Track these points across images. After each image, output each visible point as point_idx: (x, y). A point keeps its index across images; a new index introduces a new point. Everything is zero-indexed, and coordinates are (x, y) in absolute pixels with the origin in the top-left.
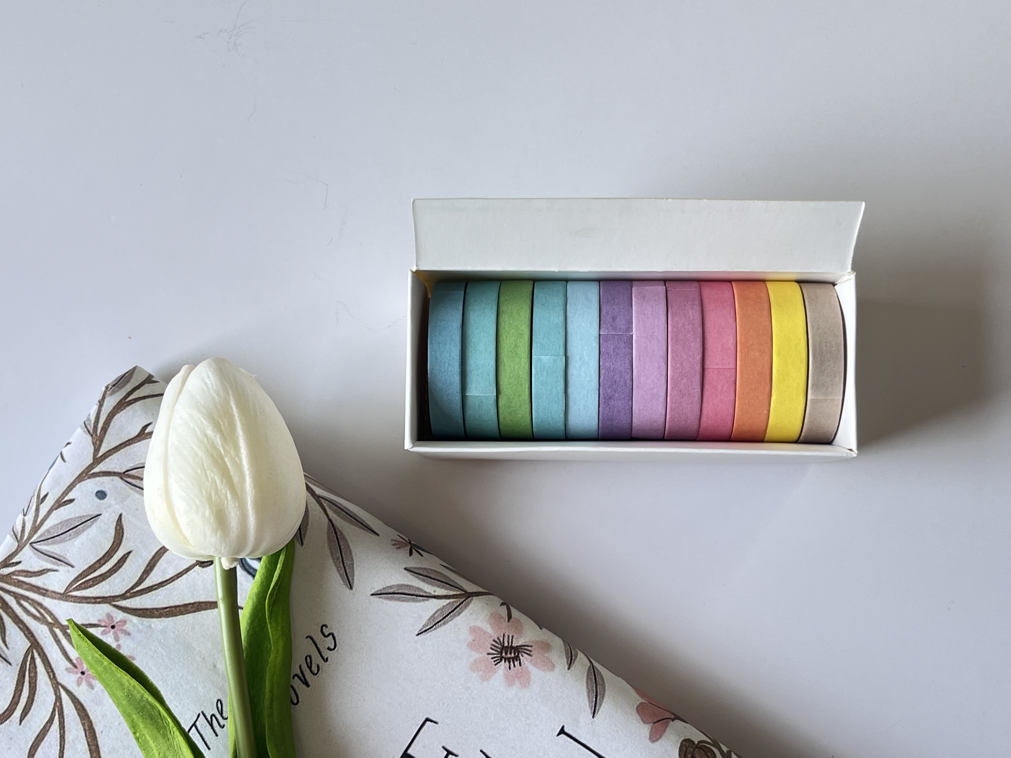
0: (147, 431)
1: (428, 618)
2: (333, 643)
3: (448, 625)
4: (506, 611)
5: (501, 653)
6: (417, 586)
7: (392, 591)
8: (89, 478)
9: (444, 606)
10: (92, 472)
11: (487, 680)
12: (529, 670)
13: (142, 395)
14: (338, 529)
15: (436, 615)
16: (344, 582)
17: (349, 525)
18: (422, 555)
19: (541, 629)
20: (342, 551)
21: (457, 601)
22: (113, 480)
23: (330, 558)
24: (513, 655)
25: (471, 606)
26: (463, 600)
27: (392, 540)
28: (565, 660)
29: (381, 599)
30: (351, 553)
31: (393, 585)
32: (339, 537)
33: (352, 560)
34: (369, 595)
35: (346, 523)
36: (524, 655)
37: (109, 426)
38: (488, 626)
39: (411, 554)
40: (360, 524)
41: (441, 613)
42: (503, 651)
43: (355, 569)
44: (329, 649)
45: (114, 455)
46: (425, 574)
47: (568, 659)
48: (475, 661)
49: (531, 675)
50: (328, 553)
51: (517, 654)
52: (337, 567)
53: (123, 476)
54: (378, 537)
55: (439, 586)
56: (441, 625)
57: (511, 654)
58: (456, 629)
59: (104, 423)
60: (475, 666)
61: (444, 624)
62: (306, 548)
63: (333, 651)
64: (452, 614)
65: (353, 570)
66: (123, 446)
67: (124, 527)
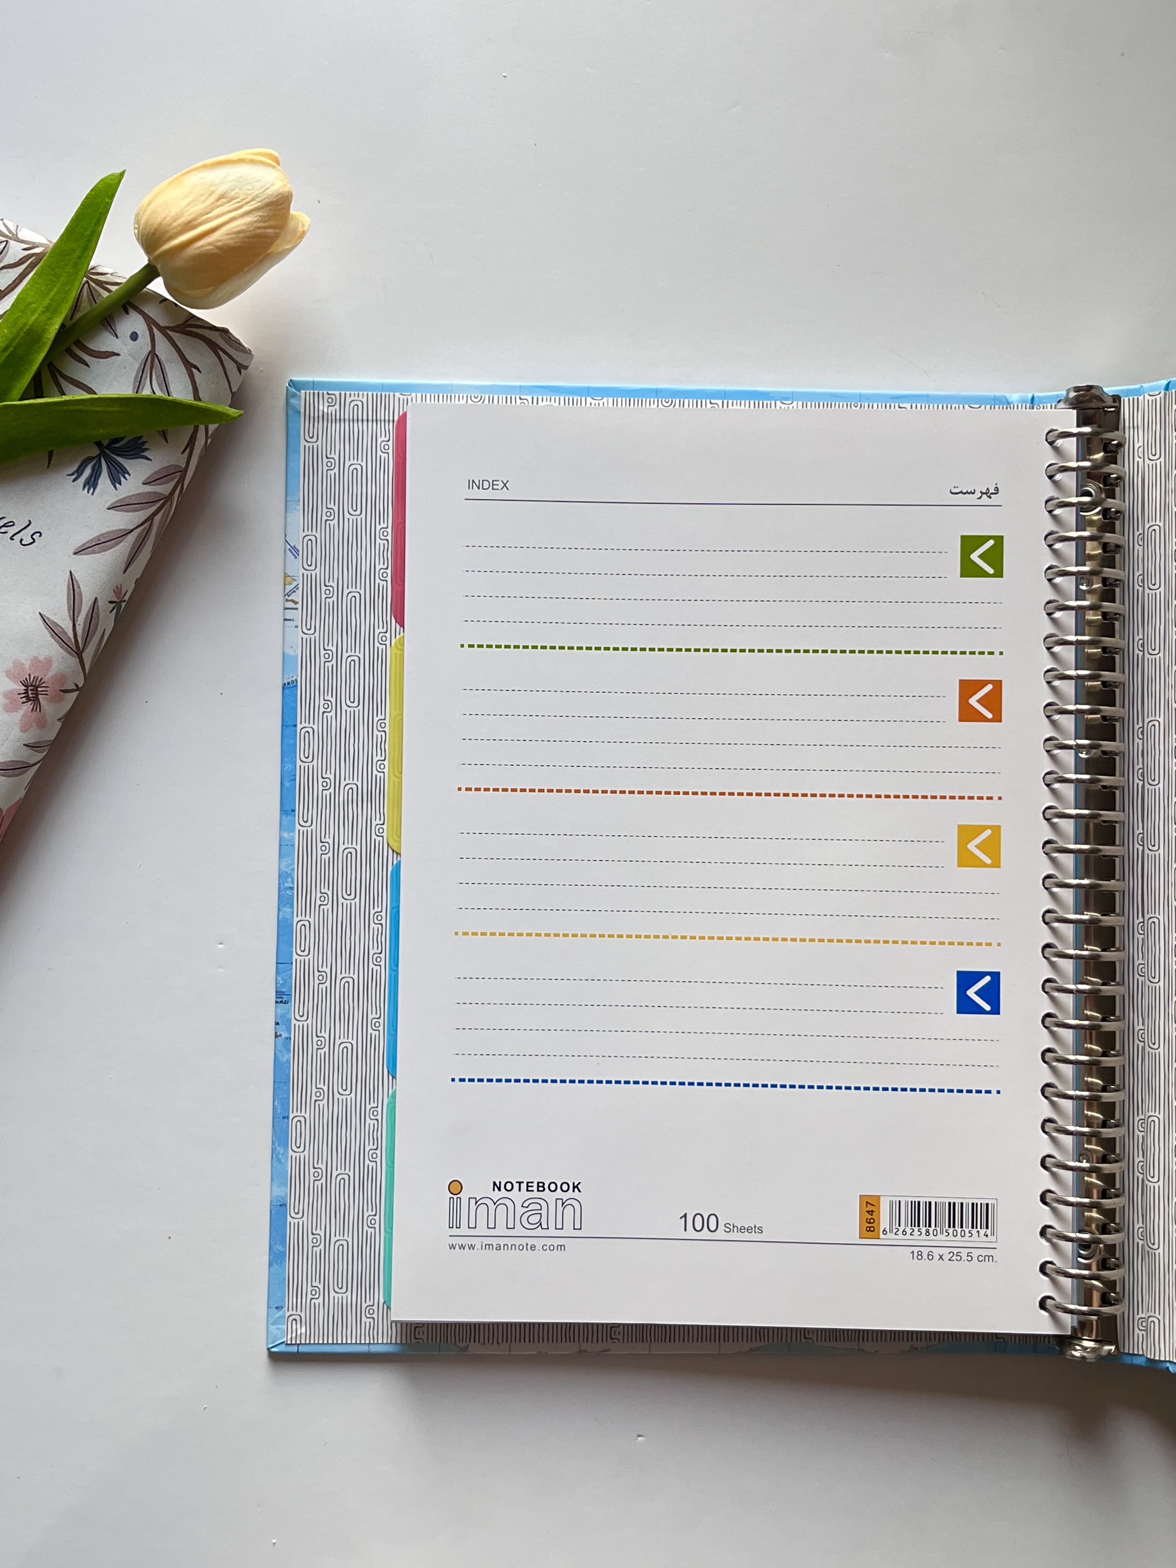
0: (193, 369)
1: (56, 621)
2: (28, 543)
3: (51, 638)
4: (71, 688)
5: (31, 686)
6: (82, 609)
7: (76, 588)
8: (148, 325)
9: (66, 634)
10: (153, 327)
11: (7, 676)
12: (19, 711)
13: (224, 363)
14: (125, 538)
15: (59, 628)
16: (80, 547)
17: (130, 547)
18: (111, 612)
19: (58, 720)
20: (107, 543)
21: (72, 645)
22: (148, 345)
23: (99, 534)
24: (31, 696)
25: (70, 657)
26: (75, 650)
27: (121, 585)
28: (32, 742)
29: (67, 579)
30: (105, 551)
31: (80, 589)
32: (118, 539)
33: (99, 553)
34: (70, 569)
35: (132, 543)
36: (32, 706)
37: (194, 337)
38: (54, 673)
39: (111, 602)
40: (132, 557)
41: (61, 632)
42: (33, 688)
43: (92, 555)
44: (22, 540)
45: (169, 344)
46: (94, 615)
47: (34, 743)
48: (23, 664)
49: (15, 713)
50: (103, 532)
51: (32, 699)
52: (91, 540)
53: (153, 353)
54: (122, 572)
55: (84, 628)
56: (50, 632)
57: (32, 694)
58: (48, 646)
59: (195, 332)
60: (18, 664)
61: (52, 636)
62: (105, 511)
63: (19, 544)
64: (61, 641)
65: (90, 554)
66: (178, 350)
67: (109, 359)
